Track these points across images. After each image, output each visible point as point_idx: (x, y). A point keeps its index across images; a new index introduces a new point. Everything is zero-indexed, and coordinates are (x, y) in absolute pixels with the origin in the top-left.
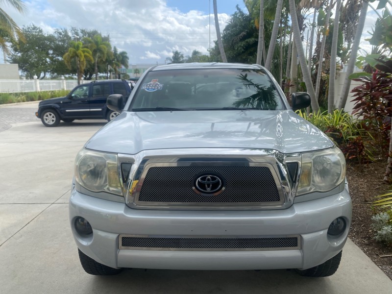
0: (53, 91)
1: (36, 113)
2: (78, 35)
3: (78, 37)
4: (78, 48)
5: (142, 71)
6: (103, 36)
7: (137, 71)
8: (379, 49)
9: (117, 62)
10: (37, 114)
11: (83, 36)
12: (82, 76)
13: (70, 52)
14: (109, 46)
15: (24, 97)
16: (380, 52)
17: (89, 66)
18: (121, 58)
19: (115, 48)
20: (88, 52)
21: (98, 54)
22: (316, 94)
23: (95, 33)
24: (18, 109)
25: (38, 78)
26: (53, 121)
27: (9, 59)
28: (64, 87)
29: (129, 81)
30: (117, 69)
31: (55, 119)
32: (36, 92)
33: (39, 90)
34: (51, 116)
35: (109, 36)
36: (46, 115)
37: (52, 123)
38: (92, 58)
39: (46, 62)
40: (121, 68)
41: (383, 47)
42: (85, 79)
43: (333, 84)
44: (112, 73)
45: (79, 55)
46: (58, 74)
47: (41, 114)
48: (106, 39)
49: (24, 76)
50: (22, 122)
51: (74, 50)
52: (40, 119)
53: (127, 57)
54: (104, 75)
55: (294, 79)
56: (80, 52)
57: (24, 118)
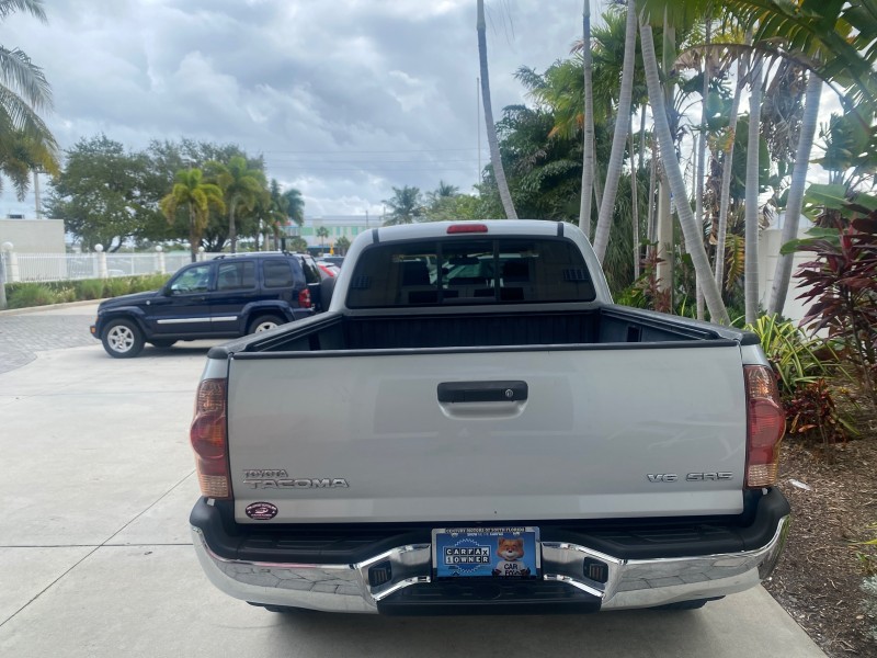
0: (135, 278)
1: (91, 327)
2: (195, 157)
3: (195, 161)
4: (193, 183)
5: (334, 230)
6: (249, 158)
7: (323, 232)
8: (847, 177)
9: (278, 213)
10: (94, 330)
11: (206, 159)
12: (201, 244)
13: (177, 192)
14: (262, 179)
15: (70, 292)
16: (848, 183)
17: (216, 223)
18: (288, 203)
19: (274, 183)
20: (215, 192)
21: (238, 196)
22: (716, 280)
23: (232, 151)
24: (56, 317)
25: (105, 250)
26: (128, 344)
27: (46, 210)
28: (160, 267)
29: (300, 256)
30: (281, 228)
31: (132, 340)
32: (99, 280)
33: (105, 274)
34: (125, 334)
35: (261, 156)
36: (113, 331)
37: (125, 349)
38: (224, 205)
39: (125, 214)
40: (289, 224)
41: (854, 174)
42: (209, 250)
43: (753, 257)
44: (267, 236)
45: (196, 198)
46: (151, 240)
47: (102, 328)
48: (257, 165)
49: (77, 245)
50: (61, 347)
51: (186, 187)
52: (100, 341)
53: (301, 202)
54: (252, 240)
55: (667, 247)
56: (197, 192)
57: (66, 338)
